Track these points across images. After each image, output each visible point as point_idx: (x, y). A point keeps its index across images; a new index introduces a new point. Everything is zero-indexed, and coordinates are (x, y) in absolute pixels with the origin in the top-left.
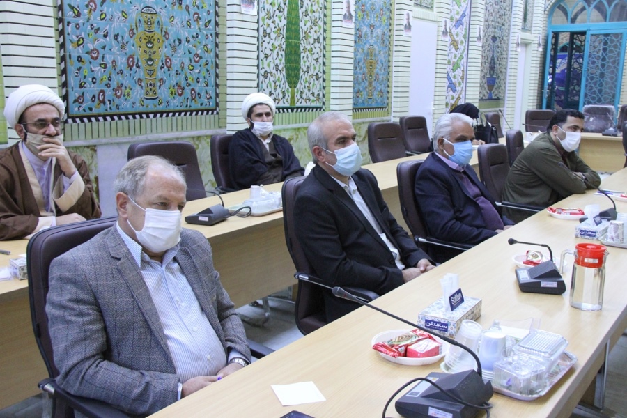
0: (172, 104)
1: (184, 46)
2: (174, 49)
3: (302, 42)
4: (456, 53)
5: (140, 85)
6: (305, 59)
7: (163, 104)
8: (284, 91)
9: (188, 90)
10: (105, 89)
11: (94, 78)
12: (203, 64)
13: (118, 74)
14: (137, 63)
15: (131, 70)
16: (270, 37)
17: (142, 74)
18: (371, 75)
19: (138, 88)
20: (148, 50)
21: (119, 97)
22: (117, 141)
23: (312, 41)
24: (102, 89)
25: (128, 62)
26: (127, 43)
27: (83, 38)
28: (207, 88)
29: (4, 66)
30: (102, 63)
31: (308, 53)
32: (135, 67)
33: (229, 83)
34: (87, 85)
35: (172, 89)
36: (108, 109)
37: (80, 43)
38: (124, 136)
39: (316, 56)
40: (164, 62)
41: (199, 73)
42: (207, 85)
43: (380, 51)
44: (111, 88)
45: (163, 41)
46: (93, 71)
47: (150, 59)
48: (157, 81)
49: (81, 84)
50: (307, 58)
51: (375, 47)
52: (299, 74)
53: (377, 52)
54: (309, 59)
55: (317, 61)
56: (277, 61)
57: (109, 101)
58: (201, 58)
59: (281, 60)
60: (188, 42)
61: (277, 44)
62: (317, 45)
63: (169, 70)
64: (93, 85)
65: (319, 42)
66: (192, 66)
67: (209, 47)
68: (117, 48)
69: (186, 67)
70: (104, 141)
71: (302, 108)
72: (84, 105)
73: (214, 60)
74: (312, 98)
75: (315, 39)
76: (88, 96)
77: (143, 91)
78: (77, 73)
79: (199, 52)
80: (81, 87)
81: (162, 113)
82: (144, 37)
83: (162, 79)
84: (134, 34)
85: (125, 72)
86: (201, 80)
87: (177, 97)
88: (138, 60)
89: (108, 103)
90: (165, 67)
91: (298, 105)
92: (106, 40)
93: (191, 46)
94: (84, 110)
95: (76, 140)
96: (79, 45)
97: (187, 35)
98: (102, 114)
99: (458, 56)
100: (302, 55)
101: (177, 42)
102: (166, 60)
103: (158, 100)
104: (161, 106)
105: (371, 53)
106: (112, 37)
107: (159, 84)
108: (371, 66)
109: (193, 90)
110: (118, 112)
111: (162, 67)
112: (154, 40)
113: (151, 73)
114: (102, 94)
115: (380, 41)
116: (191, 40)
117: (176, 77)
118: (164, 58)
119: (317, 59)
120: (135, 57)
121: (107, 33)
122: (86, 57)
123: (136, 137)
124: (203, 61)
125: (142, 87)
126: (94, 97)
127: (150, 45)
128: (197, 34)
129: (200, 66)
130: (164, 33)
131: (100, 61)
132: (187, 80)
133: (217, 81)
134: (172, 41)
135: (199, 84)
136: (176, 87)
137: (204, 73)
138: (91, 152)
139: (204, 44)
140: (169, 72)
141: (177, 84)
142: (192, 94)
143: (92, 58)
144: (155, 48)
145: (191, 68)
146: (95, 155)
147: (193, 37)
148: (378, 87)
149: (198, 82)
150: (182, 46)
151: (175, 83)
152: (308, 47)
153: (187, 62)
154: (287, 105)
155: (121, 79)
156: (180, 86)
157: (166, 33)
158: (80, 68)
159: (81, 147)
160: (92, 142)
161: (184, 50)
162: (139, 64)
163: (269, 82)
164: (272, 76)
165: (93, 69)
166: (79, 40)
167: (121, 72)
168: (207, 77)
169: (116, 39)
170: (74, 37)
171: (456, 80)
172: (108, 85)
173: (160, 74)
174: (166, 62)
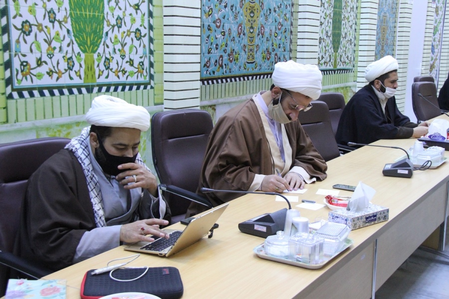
0: (263, 68)
1: (273, 16)
2: (267, 19)
3: (343, 11)
4: (437, 18)
5: (245, 50)
6: (344, 26)
7: (258, 68)
8: (330, 55)
9: (273, 55)
10: (223, 54)
11: (217, 45)
12: (283, 32)
13: (232, 40)
14: (244, 31)
15: (239, 37)
16: (324, 7)
17: (246, 40)
18: (383, 40)
19: (243, 53)
20: (250, 19)
21: (231, 61)
22: (229, 101)
23: (349, 9)
24: (222, 54)
25: (238, 30)
26: (239, 12)
27: (212, 9)
28: (285, 53)
29: (165, 35)
30: (223, 31)
31: (346, 20)
32: (242, 34)
33: (299, 48)
34: (213, 51)
35: (263, 54)
36: (225, 73)
37: (210, 13)
38: (233, 96)
39: (351, 23)
40: (260, 30)
41: (280, 39)
42: (285, 51)
43: (390, 18)
44: (227, 54)
45: (260, 11)
46: (216, 38)
47: (252, 28)
48: (255, 46)
49: (209, 51)
50: (346, 25)
51: (388, 14)
52: (340, 40)
53: (388, 19)
54: (347, 26)
55: (351, 28)
56: (327, 29)
57: (225, 65)
58: (282, 26)
59: (330, 27)
60: (275, 11)
61: (328, 13)
62: (352, 13)
63: (262, 37)
64: (216, 51)
65: (353, 11)
66: (276, 33)
67: (287, 16)
68: (232, 17)
69: (273, 34)
70: (220, 100)
71: (340, 70)
72: (210, 69)
73: (290, 28)
74: (347, 61)
75: (351, 8)
76: (213, 61)
77: (246, 56)
78: (207, 40)
79: (281, 20)
80: (209, 53)
81: (256, 75)
82: (249, 7)
83: (258, 45)
84: (243, 4)
85: (236, 39)
86: (281, 45)
87: (266, 60)
88: (244, 28)
89: (224, 66)
90: (260, 35)
91: (338, 67)
92: (225, 11)
93: (276, 15)
94: (210, 74)
95: (204, 101)
96: (209, 15)
97: (275, 6)
98: (221, 77)
99: (438, 21)
100: (343, 22)
101: (268, 11)
102: (261, 27)
103: (255, 63)
104: (256, 69)
105: (385, 20)
106: (229, 8)
107: (256, 50)
108: (384, 31)
109: (276, 54)
110: (230, 75)
111: (259, 35)
112: (255, 10)
113: (251, 39)
114: (221, 59)
115: (390, 9)
116: (277, 10)
117: (267, 43)
118: (260, 26)
119: (351, 26)
120: (243, 26)
121: (227, 4)
122: (213, 26)
123: (240, 97)
124: (283, 28)
125: (246, 52)
126: (216, 61)
127: (252, 15)
128: (281, 5)
129: (281, 33)
130: (261, 4)
131: (221, 29)
132: (273, 46)
133: (291, 47)
134: (266, 11)
135: (280, 50)
136: (266, 53)
137: (283, 40)
138: (212, 111)
139: (284, 13)
140: (262, 39)
141: (267, 49)
142: (275, 58)
143: (217, 26)
144: (255, 18)
145: (276, 35)
146: (214, 114)
147: (278, 7)
148: (387, 50)
149: (279, 47)
150: (271, 15)
151: (265, 49)
152: (347, 15)
153: (273, 31)
154: (332, 68)
155: (233, 45)
156: (268, 52)
157: (262, 4)
158: (209, 35)
159: (206, 106)
160: (213, 102)
161: (272, 19)
162: (245, 31)
163: (322, 48)
164: (324, 41)
165: (217, 37)
166: (209, 11)
167: (233, 40)
168: (285, 43)
169: (232, 10)
170: (207, 8)
171: (435, 43)
172: (225, 51)
173: (257, 41)
174: (261, 29)
